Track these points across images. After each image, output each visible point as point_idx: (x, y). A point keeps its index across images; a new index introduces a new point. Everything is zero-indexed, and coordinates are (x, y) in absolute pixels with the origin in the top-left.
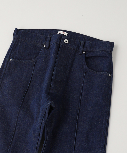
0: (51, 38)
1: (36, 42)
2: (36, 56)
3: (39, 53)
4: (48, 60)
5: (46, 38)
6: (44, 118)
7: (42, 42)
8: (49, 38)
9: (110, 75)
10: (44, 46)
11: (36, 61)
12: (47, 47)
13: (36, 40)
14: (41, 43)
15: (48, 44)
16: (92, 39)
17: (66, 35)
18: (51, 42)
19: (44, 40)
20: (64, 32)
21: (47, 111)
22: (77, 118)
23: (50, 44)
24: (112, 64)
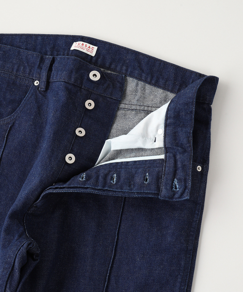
0: (53, 61)
1: (18, 70)
2: (14, 110)
3: (21, 101)
4: (42, 123)
5: (42, 60)
6: (11, 281)
7: (31, 71)
8: (47, 62)
9: (199, 168)
10: (36, 83)
11: (14, 123)
12: (43, 87)
13: (16, 67)
14: (29, 74)
15: (44, 78)
16: (160, 64)
17: (93, 54)
18: (52, 74)
19: (37, 66)
20: (88, 45)
21: (16, 264)
22: (106, 281)
23: (51, 80)
24: (210, 137)
